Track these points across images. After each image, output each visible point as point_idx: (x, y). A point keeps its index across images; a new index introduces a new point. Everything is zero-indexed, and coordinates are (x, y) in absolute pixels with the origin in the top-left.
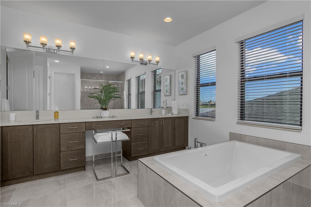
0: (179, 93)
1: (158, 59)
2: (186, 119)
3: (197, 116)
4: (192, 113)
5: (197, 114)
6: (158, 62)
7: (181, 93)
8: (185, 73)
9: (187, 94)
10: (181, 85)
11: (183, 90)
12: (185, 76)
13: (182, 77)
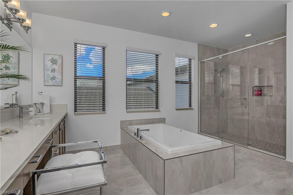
0: (44, 83)
7: (51, 83)
8: (59, 58)
9: (62, 86)
10: (49, 72)
11: (53, 78)
12: (59, 62)
13: (54, 62)
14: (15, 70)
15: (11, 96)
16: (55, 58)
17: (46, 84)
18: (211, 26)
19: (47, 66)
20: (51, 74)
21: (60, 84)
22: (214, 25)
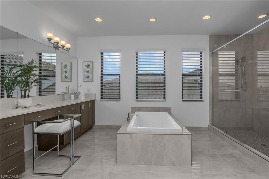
0: (83, 80)
1: (68, 46)
2: (93, 102)
3: (102, 99)
4: (98, 97)
5: (102, 98)
6: (68, 49)
7: (87, 80)
8: (91, 63)
9: (93, 82)
10: (86, 73)
11: (88, 77)
12: (91, 66)
13: (88, 66)
14: (69, 73)
15: (65, 88)
16: (89, 64)
17: (84, 81)
18: (204, 18)
19: (84, 69)
20: (87, 74)
21: (92, 80)
22: (207, 17)
